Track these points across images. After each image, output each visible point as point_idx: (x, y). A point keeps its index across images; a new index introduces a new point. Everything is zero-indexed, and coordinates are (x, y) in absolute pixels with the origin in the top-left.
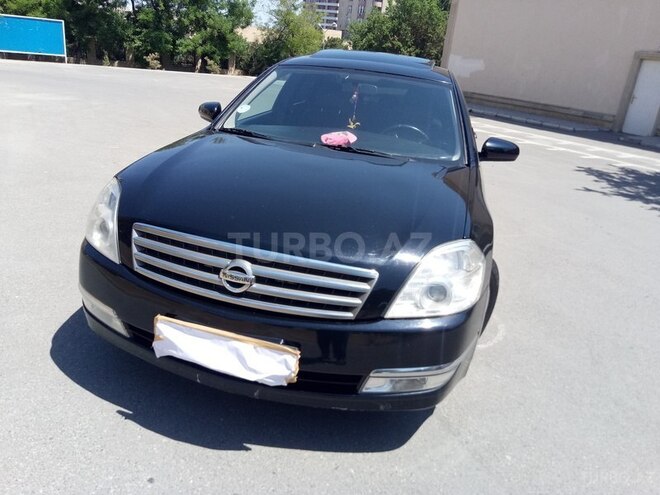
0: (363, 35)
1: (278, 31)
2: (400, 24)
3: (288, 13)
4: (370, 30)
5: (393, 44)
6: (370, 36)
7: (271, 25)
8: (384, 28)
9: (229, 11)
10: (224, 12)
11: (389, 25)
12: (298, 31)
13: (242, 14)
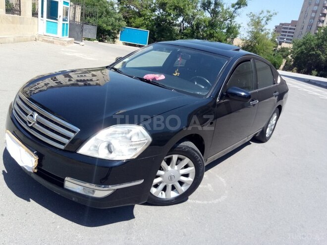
0: (299, 47)
1: (250, 41)
2: (323, 42)
3: (258, 33)
4: (304, 44)
5: (316, 52)
6: (303, 47)
7: (248, 38)
8: (312, 43)
9: (227, 30)
10: (225, 31)
11: (316, 42)
12: (261, 42)
13: (233, 32)
